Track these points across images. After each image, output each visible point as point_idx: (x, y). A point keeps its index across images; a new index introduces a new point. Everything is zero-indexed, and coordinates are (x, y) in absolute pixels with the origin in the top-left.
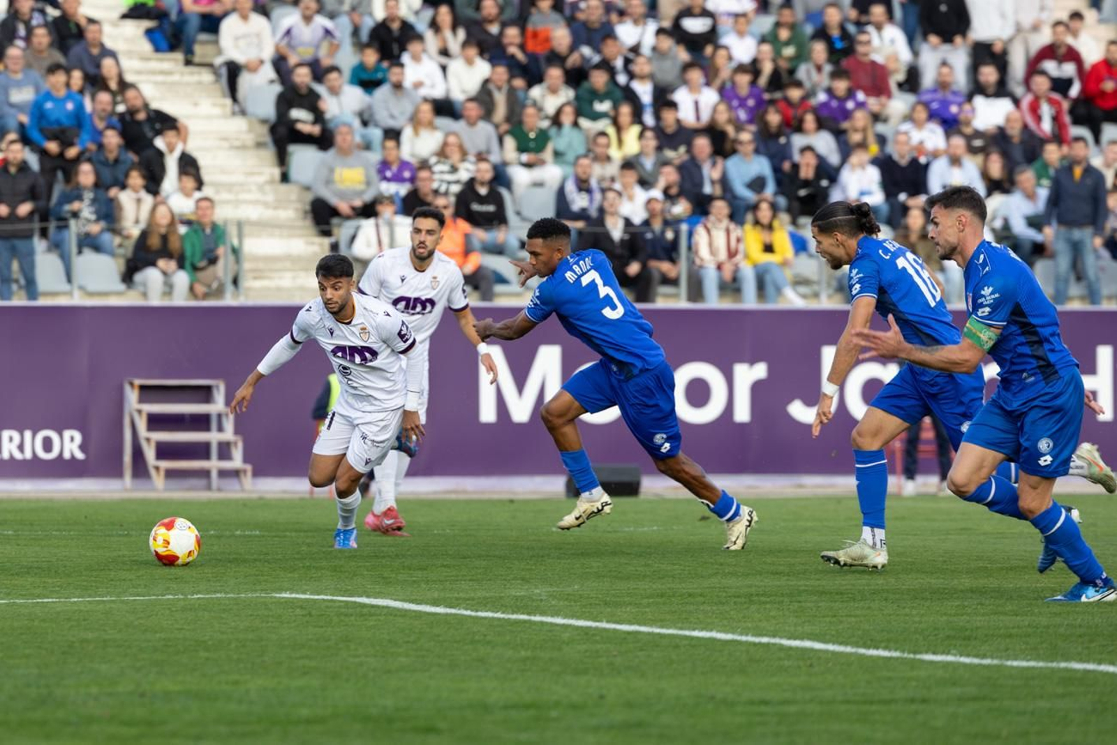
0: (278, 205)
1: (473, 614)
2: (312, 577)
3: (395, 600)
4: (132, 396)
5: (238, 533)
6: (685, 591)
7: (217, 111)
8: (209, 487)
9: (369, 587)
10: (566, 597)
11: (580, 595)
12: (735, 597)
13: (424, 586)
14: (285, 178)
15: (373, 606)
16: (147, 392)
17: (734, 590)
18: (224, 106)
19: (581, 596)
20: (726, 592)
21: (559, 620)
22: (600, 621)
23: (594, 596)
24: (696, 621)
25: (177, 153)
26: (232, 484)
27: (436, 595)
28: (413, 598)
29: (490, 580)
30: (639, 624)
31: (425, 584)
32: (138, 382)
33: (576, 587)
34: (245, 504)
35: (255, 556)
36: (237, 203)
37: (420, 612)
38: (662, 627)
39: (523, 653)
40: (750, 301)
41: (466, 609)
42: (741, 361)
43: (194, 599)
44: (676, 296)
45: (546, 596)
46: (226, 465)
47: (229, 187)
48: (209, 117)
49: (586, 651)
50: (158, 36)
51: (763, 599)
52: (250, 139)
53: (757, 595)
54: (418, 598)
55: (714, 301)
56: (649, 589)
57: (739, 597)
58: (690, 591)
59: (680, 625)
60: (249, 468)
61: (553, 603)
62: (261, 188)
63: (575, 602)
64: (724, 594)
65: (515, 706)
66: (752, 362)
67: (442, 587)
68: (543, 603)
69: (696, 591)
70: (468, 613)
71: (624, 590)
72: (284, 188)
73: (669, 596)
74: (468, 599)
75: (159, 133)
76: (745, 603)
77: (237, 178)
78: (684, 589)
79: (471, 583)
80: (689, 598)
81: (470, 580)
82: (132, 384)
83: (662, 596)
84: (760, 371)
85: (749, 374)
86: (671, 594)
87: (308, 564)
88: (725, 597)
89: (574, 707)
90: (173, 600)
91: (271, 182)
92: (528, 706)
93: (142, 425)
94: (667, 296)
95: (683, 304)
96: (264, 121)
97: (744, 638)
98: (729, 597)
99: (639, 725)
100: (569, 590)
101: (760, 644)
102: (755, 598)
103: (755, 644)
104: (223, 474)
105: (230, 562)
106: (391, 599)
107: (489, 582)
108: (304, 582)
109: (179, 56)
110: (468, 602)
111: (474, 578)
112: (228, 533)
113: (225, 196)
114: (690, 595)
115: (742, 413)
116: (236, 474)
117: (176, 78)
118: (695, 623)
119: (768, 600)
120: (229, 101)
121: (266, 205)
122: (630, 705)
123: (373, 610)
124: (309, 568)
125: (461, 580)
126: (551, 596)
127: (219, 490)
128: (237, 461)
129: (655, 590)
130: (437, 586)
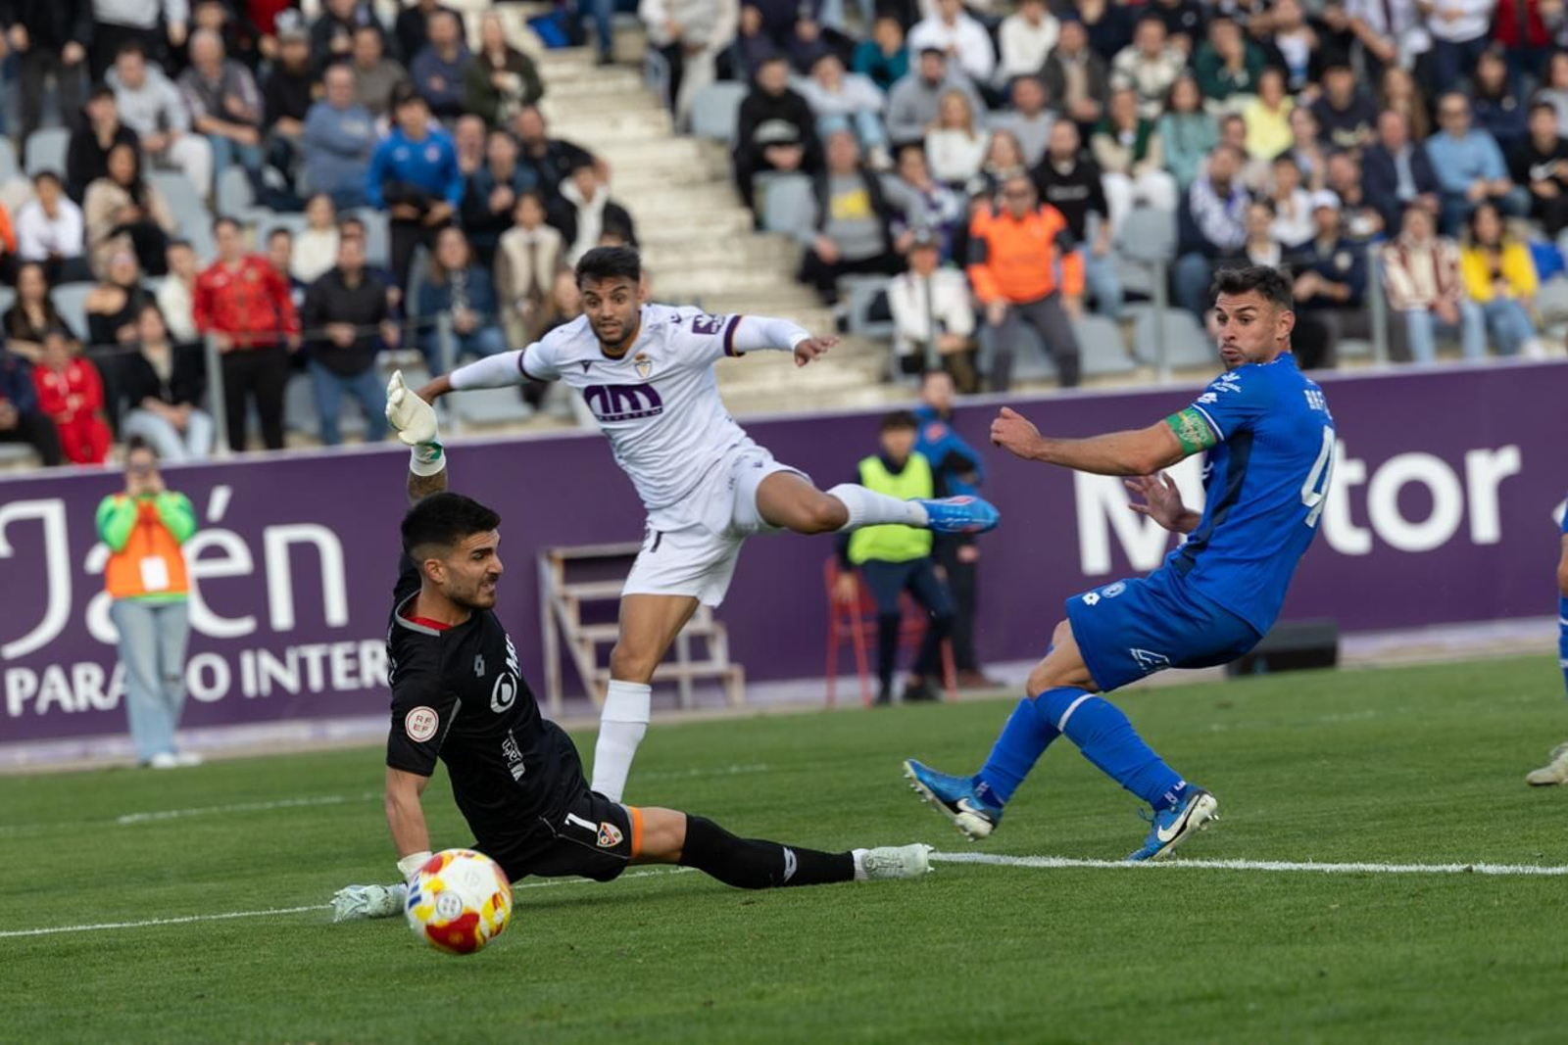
0: (752, 266)
1: (1108, 864)
2: (854, 828)
3: (986, 853)
4: (552, 576)
5: (734, 769)
6: (1427, 805)
7: (647, 132)
8: (678, 705)
9: (943, 835)
10: (1246, 828)
11: (1268, 823)
12: (1506, 808)
13: (1028, 828)
14: (759, 225)
15: (952, 864)
16: (575, 569)
17: (1504, 798)
18: (656, 124)
19: (1270, 825)
20: (1493, 802)
21: (1240, 864)
22: (1305, 860)
23: (1290, 823)
24: (1452, 848)
25: (598, 204)
26: (713, 697)
27: (1047, 840)
28: (1012, 846)
29: (1127, 811)
30: (1365, 861)
31: (1028, 825)
32: (561, 553)
33: (1260, 812)
34: (738, 726)
35: (765, 803)
36: (689, 269)
37: (1026, 868)
38: (1400, 863)
39: (1192, 918)
40: (1477, 356)
41: (1096, 858)
42: (1478, 445)
43: (680, 874)
44: (1369, 357)
45: (1217, 829)
46: (703, 669)
47: (676, 246)
48: (636, 143)
49: (1288, 908)
50: (549, 28)
51: (1550, 808)
52: (700, 169)
53: (1541, 803)
54: (1020, 847)
55: (1428, 360)
56: (1373, 806)
57: (1511, 807)
58: (1434, 804)
59: (1427, 858)
60: (737, 671)
61: (1228, 838)
62: (724, 243)
63: (1261, 834)
64: (1490, 806)
65: (1190, 1000)
66: (1494, 446)
67: (1054, 828)
68: (1213, 840)
69: (1446, 804)
70: (1100, 863)
71: (1335, 810)
72: (758, 241)
73: (1406, 815)
74: (1098, 843)
75: (567, 173)
76: (1523, 816)
77: (686, 231)
78: (1427, 801)
79: (1098, 818)
80: (1437, 816)
81: (1097, 814)
82: (551, 558)
83: (1394, 816)
84: (1508, 460)
85: (1491, 467)
86: (1408, 810)
87: (846, 808)
88: (1491, 810)
89: (1280, 994)
90: (647, 878)
91: (739, 232)
92: (1210, 998)
93: (570, 618)
94: (1356, 358)
95: (1382, 367)
96: (720, 142)
97: (1529, 870)
98: (1499, 808)
99: (1385, 1012)
100: (1249, 817)
101: (1554, 876)
102: (1538, 808)
103: (1547, 877)
104: (700, 683)
105: (727, 814)
106: (979, 852)
107: (1126, 815)
108: (843, 836)
109: (588, 54)
110: (1098, 847)
111: (1102, 810)
112: (719, 772)
113: (671, 259)
114: (1437, 811)
115: (1486, 528)
116: (718, 682)
117: (582, 87)
118: (1450, 853)
119: (1558, 809)
120: (663, 117)
121: (734, 268)
122: (1366, 985)
123: (954, 871)
124: (848, 814)
125: (1083, 815)
126: (1223, 828)
127: (695, 707)
128: (719, 661)
129: (1382, 807)
130: (1047, 827)
